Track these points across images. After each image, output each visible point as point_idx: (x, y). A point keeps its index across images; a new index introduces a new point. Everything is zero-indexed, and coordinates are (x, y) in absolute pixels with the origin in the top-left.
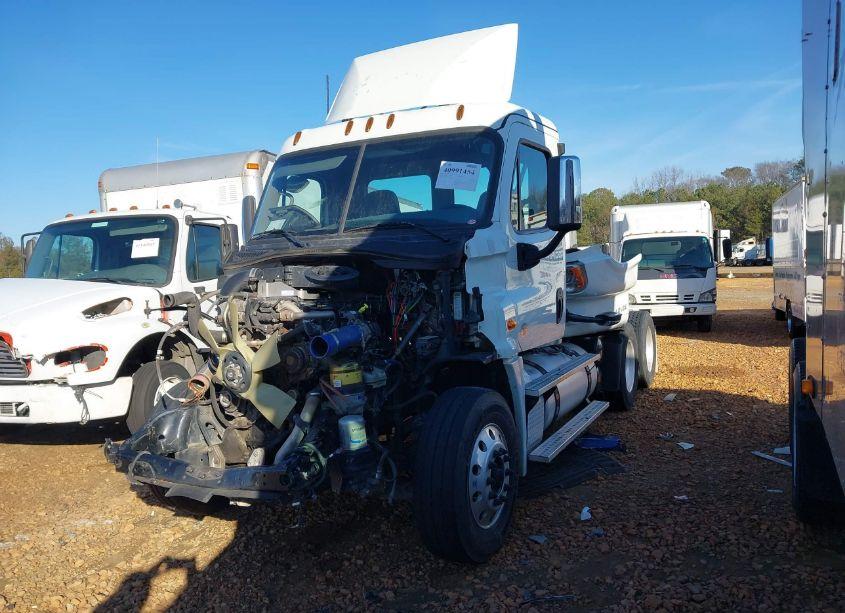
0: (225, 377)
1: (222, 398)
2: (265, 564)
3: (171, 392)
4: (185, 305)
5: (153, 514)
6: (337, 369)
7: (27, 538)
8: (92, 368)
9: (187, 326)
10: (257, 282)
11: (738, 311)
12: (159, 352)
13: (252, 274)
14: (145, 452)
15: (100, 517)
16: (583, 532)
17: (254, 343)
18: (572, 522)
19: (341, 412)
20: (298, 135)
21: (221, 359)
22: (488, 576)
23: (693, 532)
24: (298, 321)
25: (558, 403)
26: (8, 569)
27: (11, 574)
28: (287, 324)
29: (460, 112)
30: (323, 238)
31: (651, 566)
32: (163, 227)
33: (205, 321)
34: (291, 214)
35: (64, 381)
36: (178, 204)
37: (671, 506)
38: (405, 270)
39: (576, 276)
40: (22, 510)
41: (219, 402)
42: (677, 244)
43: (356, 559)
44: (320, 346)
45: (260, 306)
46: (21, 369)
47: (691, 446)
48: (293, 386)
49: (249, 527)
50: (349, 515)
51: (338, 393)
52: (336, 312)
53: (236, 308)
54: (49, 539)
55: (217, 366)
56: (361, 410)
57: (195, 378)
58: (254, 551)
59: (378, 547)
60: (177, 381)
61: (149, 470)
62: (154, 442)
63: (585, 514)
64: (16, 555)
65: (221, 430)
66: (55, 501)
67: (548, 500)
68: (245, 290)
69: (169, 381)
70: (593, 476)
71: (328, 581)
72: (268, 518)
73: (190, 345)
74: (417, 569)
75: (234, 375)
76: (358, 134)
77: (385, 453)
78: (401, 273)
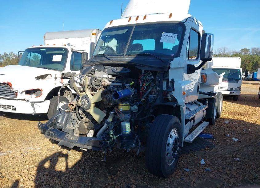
0: (81, 104)
1: (80, 110)
2: (91, 169)
3: (62, 107)
4: (69, 77)
5: (53, 147)
6: (121, 104)
7: (11, 152)
8: (37, 96)
9: (69, 85)
10: (94, 71)
11: (246, 94)
12: (59, 93)
13: (93, 68)
14: (52, 128)
15: (36, 147)
16: (203, 169)
17: (93, 92)
18: (198, 164)
19: (122, 120)
20: (112, 21)
21: (81, 97)
22: (170, 182)
23: (243, 173)
24: (108, 86)
25: (194, 121)
26: (3, 163)
27: (4, 165)
28: (104, 87)
29: (171, 16)
30: (118, 58)
31: (230, 185)
32: (63, 52)
33: (76, 83)
34: (107, 48)
35: (28, 100)
36: (69, 45)
37: (234, 162)
38: (146, 71)
39: (203, 78)
40: (11, 142)
41: (79, 112)
42: (229, 71)
43: (122, 171)
44: (116, 96)
45: (95, 79)
46: (14, 95)
47: (237, 140)
48: (105, 109)
49: (85, 155)
50: (119, 154)
51: (121, 113)
52: (123, 84)
53: (87, 80)
54: (18, 153)
55: (79, 100)
56: (129, 120)
57: (71, 103)
58: (87, 165)
59: (130, 167)
60: (65, 103)
61: (53, 134)
62: (55, 124)
63: (203, 162)
64: (7, 158)
65: (79, 122)
66: (22, 139)
67: (189, 155)
68: (90, 74)
69: (62, 103)
70: (204, 148)
71: (112, 179)
72: (92, 152)
73: (70, 91)
74: (144, 177)
75: (85, 103)
76: (133, 22)
77: (137, 136)
78: (145, 72)
